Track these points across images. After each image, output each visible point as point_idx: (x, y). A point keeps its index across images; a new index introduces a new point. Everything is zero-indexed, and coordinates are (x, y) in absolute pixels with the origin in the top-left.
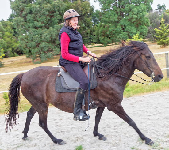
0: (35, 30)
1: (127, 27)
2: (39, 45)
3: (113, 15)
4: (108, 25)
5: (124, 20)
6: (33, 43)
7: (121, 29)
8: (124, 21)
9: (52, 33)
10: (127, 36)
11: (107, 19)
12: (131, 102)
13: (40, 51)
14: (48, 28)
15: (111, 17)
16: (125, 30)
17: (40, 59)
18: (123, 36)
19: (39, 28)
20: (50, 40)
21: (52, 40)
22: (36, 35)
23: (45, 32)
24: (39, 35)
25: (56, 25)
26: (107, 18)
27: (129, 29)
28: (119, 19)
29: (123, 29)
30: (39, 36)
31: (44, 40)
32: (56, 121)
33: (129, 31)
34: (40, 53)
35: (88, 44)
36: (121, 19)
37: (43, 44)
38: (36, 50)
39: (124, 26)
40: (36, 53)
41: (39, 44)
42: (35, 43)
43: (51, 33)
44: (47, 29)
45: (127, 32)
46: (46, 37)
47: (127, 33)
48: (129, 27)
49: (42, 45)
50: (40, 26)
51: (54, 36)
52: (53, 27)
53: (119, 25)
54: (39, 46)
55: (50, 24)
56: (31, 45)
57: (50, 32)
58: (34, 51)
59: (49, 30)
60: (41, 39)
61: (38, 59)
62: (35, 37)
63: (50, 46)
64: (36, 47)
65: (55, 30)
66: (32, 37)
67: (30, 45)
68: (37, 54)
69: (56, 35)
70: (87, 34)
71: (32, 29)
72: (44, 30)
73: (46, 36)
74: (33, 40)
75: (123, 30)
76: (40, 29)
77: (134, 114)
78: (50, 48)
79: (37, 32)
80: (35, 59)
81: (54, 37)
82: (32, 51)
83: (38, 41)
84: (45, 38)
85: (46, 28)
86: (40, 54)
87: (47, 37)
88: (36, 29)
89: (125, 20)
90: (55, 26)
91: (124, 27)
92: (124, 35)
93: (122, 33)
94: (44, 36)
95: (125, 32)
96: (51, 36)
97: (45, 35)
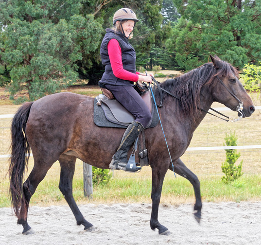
0: (25, 22)
1: (248, 35)
2: (30, 59)
3: (217, 3)
4: (200, 26)
5: (242, 17)
6: (18, 53)
7: (232, 38)
8: (242, 19)
9: (66, 33)
10: (246, 56)
11: (200, 10)
13: (30, 74)
14: (56, 22)
15: (211, 7)
16: (243, 41)
17: (28, 93)
18: (236, 57)
19: (35, 18)
20: (58, 49)
21: (62, 51)
22: (26, 34)
23: (49, 29)
24: (31, 36)
25: (75, 16)
26: (200, 8)
27: (253, 39)
28: (230, 13)
29: (238, 38)
30: (32, 39)
31: (43, 49)
33: (252, 45)
34: (30, 79)
35: (145, 68)
36: (234, 14)
37: (40, 58)
38: (23, 69)
39: (241, 31)
40: (21, 78)
41: (30, 57)
42: (22, 54)
43: (62, 34)
44: (53, 22)
45: (246, 46)
46: (49, 43)
47: (247, 50)
48: (252, 36)
50: (37, 14)
51: (68, 41)
52: (68, 20)
53: (229, 27)
54: (31, 61)
55: (62, 12)
56: (12, 58)
57: (60, 31)
58: (16, 72)
59: (57, 26)
60: (36, 45)
61: (23, 92)
62: (22, 41)
63: (55, 64)
64: (22, 63)
65: (70, 26)
66: (17, 40)
67: (10, 58)
68: (25, 79)
69: (72, 39)
70: (148, 43)
71: (19, 20)
72: (46, 25)
73: (50, 39)
74: (18, 47)
75: (236, 42)
76: (37, 22)
78: (55, 70)
79: (28, 27)
80: (18, 93)
81: (67, 44)
82: (11, 72)
83: (28, 50)
84: (46, 44)
85: (50, 21)
86: (32, 81)
87: (51, 41)
88: (27, 21)
89: (244, 16)
90: (71, 17)
91: (239, 34)
92: (239, 55)
93: (233, 48)
94: (45, 38)
95: (240, 47)
96: (61, 40)
97: (47, 36)
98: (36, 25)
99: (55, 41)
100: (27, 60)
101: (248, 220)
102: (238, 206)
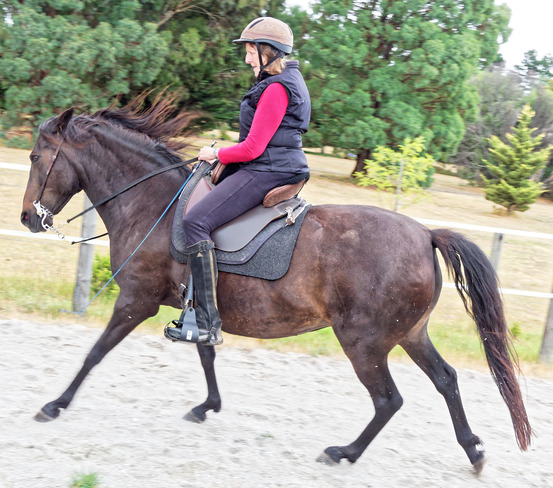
0: (43, 16)
1: (392, 103)
2: (42, 78)
3: (353, 44)
4: (323, 75)
5: (388, 73)
6: (22, 66)
7: (368, 103)
8: (388, 76)
9: (106, 46)
10: (384, 135)
11: (327, 50)
12: (321, 375)
13: (38, 103)
14: (94, 24)
15: (344, 48)
16: (383, 111)
17: (31, 133)
18: (369, 133)
19: (58, 12)
20: (91, 70)
21: (98, 74)
22: (41, 35)
23: (80, 35)
24: (50, 40)
25: (126, 21)
26: (326, 46)
27: (399, 111)
28: (371, 62)
29: (377, 105)
30: (50, 45)
31: (66, 64)
32: (30, 372)
33: (396, 120)
34: (37, 109)
35: (230, 125)
36: (377, 65)
37: (59, 78)
38: (27, 93)
39: (383, 94)
40: (25, 104)
41: (43, 75)
42: (29, 67)
43: (101, 46)
44: (89, 24)
45: (386, 119)
46: (78, 57)
47: (387, 125)
48: (397, 105)
49: (56, 80)
50: (64, 7)
51: (108, 60)
52: (114, 26)
53: (365, 84)
54: (44, 81)
55: (106, 11)
56: (13, 70)
57: (97, 41)
58: (15, 94)
59: (95, 31)
60: (56, 56)
61: (23, 129)
62: (33, 44)
63: (83, 92)
64: (29, 81)
65: (117, 36)
66: (24, 42)
67: (9, 69)
68: (27, 109)
69: (116, 58)
70: (238, 86)
71: (33, 11)
72: (78, 27)
73: (79, 51)
74: (25, 54)
75: (372, 110)
76: (61, 19)
77: (318, 418)
78: (81, 103)
79: (47, 25)
80: (14, 129)
81: (107, 64)
82: (8, 92)
83: (41, 62)
84: (71, 57)
85: (85, 21)
86: (39, 113)
87: (80, 55)
88: (48, 14)
89: (393, 73)
90: (121, 21)
91: (379, 99)
92: (375, 130)
93: (366, 118)
94: (72, 49)
95: (378, 120)
96: (98, 56)
97: (75, 45)
98: (61, 24)
99: (87, 55)
100: (37, 78)
101: (321, 387)
102: (314, 363)
